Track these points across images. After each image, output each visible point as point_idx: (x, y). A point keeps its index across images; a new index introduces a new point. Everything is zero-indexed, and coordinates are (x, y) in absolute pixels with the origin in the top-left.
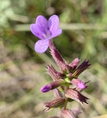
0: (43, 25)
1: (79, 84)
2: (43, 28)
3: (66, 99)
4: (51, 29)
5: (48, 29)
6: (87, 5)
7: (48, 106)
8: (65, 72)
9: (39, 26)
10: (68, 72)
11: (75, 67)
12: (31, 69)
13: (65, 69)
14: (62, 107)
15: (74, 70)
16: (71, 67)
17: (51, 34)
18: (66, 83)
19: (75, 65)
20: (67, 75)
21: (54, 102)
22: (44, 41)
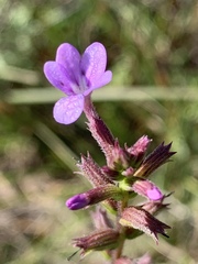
0: (72, 65)
1: (149, 191)
2: (72, 70)
3: (121, 231)
4: (88, 75)
5: (83, 73)
6: (168, 49)
7: (81, 246)
8: (119, 166)
9: (62, 67)
10: (125, 165)
11: (141, 155)
12: (42, 191)
13: (120, 159)
14: (114, 248)
15: (137, 161)
16: (132, 156)
17: (89, 84)
18: (122, 193)
19: (140, 150)
20: (124, 173)
21: (96, 238)
22: (75, 98)
